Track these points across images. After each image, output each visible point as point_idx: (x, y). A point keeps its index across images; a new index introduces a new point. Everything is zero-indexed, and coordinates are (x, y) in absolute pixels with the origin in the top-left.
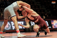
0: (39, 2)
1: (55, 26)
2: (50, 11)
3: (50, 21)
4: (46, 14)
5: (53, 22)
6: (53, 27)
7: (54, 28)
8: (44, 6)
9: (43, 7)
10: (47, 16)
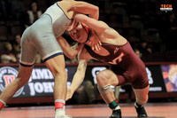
0: (119, 4)
1: (174, 85)
2: (158, 35)
3: (159, 66)
4: (144, 44)
5: (168, 71)
6: (169, 89)
7: (172, 90)
8: (136, 16)
9: (134, 19)
10: (149, 50)
